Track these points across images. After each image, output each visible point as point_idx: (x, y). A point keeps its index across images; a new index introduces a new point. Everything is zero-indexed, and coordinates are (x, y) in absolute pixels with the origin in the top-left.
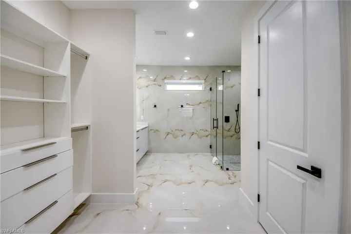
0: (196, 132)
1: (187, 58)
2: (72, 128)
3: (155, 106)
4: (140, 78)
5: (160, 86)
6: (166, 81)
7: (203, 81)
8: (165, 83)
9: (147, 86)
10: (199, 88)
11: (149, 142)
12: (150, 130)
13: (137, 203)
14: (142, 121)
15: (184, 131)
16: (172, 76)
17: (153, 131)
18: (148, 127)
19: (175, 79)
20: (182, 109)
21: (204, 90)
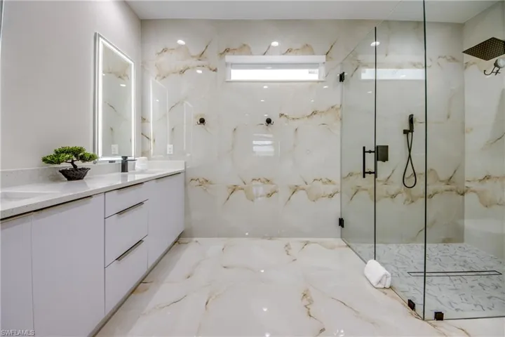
0: (302, 184)
3: (202, 121)
4: (165, 50)
5: (215, 70)
6: (229, 58)
7: (323, 58)
8: (227, 64)
9: (182, 72)
15: (272, 184)
16: (245, 45)
17: (197, 183)
18: (185, 172)
19: (251, 54)
20: (270, 129)
21: (322, 79)
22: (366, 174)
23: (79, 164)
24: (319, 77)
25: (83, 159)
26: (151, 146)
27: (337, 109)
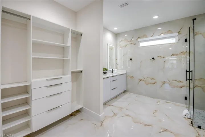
1: (156, 17)
2: (72, 71)
3: (131, 59)
4: (121, 41)
5: (135, 44)
6: (139, 40)
7: (177, 34)
8: (139, 42)
9: (126, 46)
10: (174, 41)
11: (127, 85)
12: (127, 76)
13: (102, 123)
14: (122, 69)
15: (154, 80)
16: (145, 35)
17: (130, 77)
18: (126, 74)
19: (147, 37)
20: (154, 61)
21: (177, 42)
22: (187, 80)
23: (106, 71)
24: (176, 41)
25: (106, 70)
26: (118, 66)
27: (184, 53)
